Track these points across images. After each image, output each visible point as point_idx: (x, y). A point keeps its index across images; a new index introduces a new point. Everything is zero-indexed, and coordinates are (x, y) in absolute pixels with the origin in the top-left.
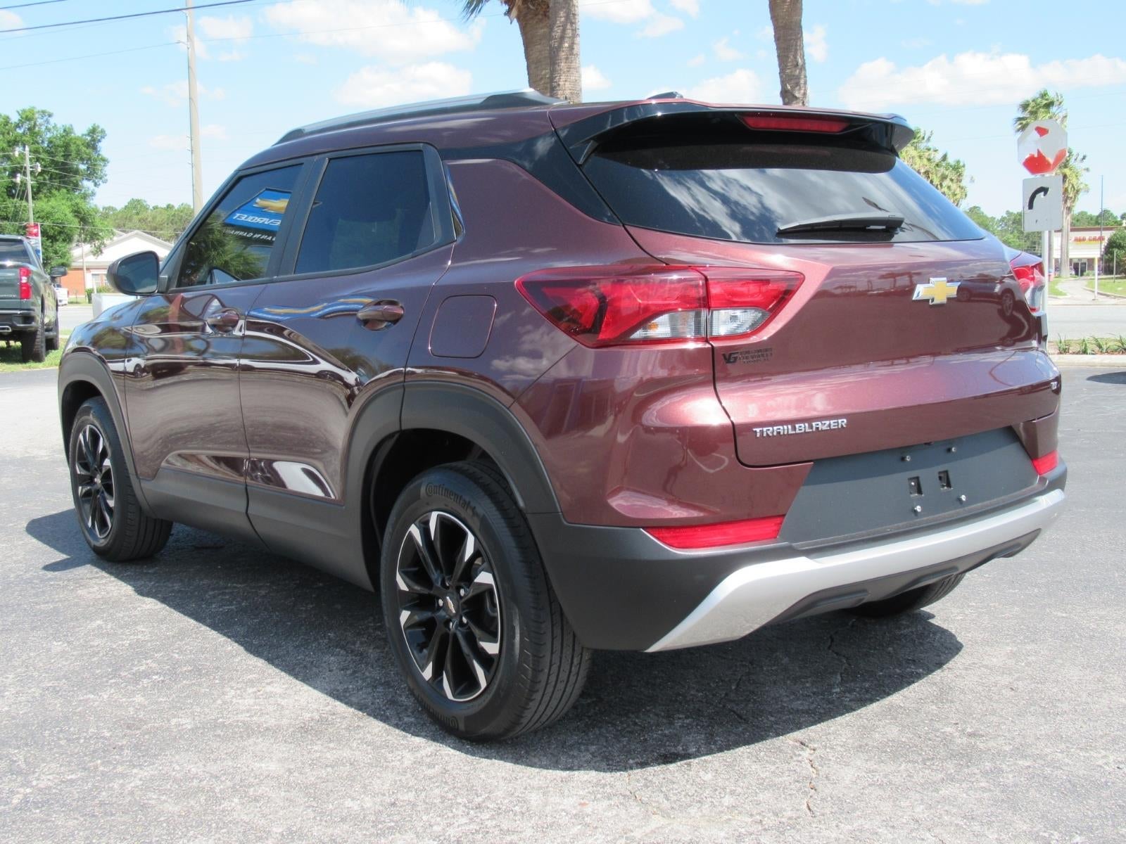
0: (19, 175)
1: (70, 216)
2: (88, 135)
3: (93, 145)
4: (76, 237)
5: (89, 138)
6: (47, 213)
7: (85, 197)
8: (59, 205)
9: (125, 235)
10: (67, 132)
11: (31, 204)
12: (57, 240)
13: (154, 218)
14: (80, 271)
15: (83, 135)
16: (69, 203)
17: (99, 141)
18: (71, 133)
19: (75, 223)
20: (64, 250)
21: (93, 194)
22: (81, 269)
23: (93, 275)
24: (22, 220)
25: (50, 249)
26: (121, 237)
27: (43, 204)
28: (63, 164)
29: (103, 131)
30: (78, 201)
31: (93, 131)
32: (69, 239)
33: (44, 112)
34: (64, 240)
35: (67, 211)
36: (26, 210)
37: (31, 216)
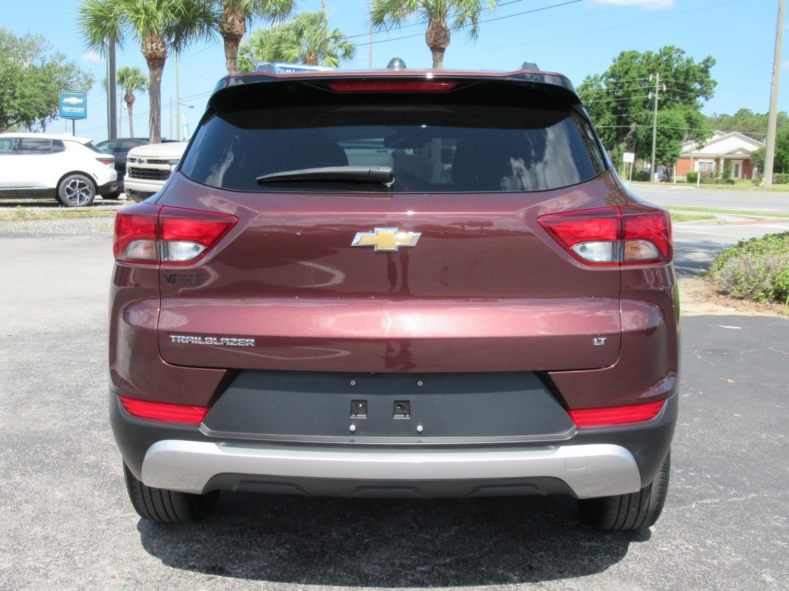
0: (650, 93)
1: (684, 121)
2: (703, 63)
3: (705, 71)
4: (686, 136)
5: (703, 66)
6: (667, 119)
7: (696, 108)
8: (677, 114)
9: (727, 135)
10: (689, 61)
11: (656, 113)
12: (672, 138)
13: (753, 123)
14: (689, 160)
15: (699, 64)
16: (684, 112)
17: (710, 67)
18: (691, 62)
19: (685, 127)
20: (676, 145)
21: (702, 106)
22: (689, 158)
23: (700, 163)
24: (649, 124)
25: (667, 145)
26: (724, 136)
27: (666, 113)
28: (683, 85)
29: (714, 61)
30: (691, 110)
31: (708, 60)
32: (680, 138)
33: (678, 50)
34: (677, 139)
35: (681, 117)
36: (652, 117)
37: (655, 121)
